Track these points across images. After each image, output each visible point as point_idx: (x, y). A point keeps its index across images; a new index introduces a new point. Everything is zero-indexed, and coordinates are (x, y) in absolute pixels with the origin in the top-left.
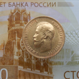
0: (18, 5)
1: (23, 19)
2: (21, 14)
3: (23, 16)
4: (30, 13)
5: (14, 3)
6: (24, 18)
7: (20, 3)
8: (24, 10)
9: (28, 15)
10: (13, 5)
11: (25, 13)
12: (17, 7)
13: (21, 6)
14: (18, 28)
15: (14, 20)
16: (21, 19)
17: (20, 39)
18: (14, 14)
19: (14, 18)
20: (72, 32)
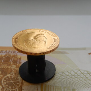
0: (10, 52)
1: (12, 61)
2: (11, 57)
3: (13, 59)
4: (21, 57)
5: (6, 51)
6: (14, 60)
7: (12, 51)
8: (15, 55)
9: (19, 59)
10: (5, 52)
11: (16, 57)
12: (8, 54)
13: (13, 53)
14: (5, 68)
15: (2, 62)
16: (10, 61)
17: (4, 77)
18: (4, 58)
19: (3, 60)
20: (69, 72)
